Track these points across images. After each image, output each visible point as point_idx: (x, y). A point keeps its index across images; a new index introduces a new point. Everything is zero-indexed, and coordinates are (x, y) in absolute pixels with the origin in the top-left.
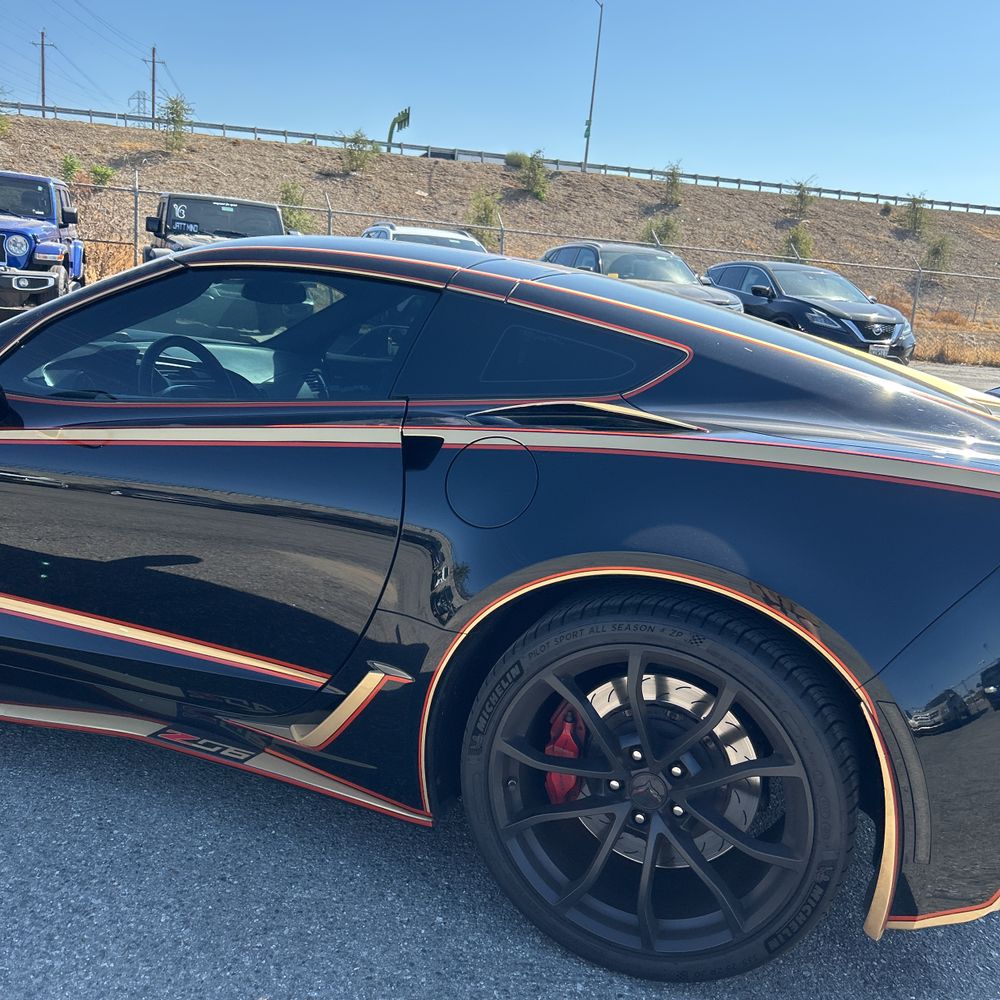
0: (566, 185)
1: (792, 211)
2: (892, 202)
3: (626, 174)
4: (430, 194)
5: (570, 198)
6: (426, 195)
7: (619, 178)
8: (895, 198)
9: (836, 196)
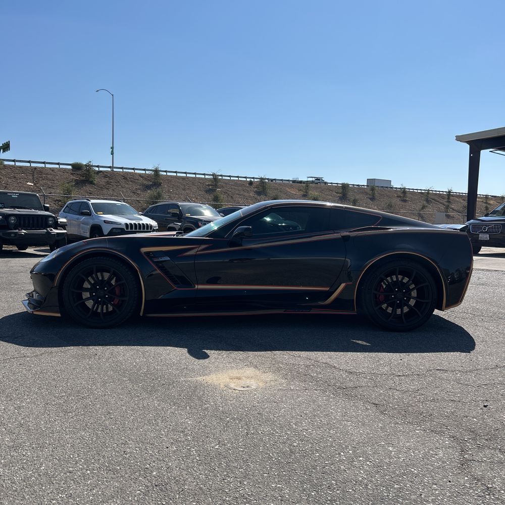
0: (105, 177)
1: (211, 185)
2: (253, 180)
3: (133, 171)
4: (35, 184)
5: (108, 183)
6: (33, 184)
7: (130, 173)
8: (253, 178)
9: (229, 178)
